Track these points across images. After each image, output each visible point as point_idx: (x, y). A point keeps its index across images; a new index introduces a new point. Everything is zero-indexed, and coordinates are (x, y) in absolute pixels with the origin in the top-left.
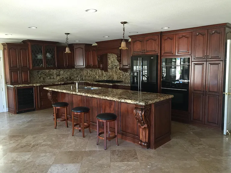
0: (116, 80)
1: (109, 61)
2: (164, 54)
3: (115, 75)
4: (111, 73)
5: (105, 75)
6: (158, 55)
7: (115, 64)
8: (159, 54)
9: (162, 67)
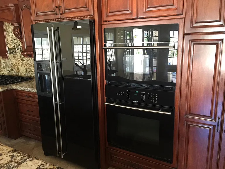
0: (23, 75)
1: (8, 37)
2: (108, 16)
3: (20, 64)
4: (14, 62)
5: (4, 65)
6: (94, 20)
7: (17, 43)
8: (96, 18)
9: (106, 50)
